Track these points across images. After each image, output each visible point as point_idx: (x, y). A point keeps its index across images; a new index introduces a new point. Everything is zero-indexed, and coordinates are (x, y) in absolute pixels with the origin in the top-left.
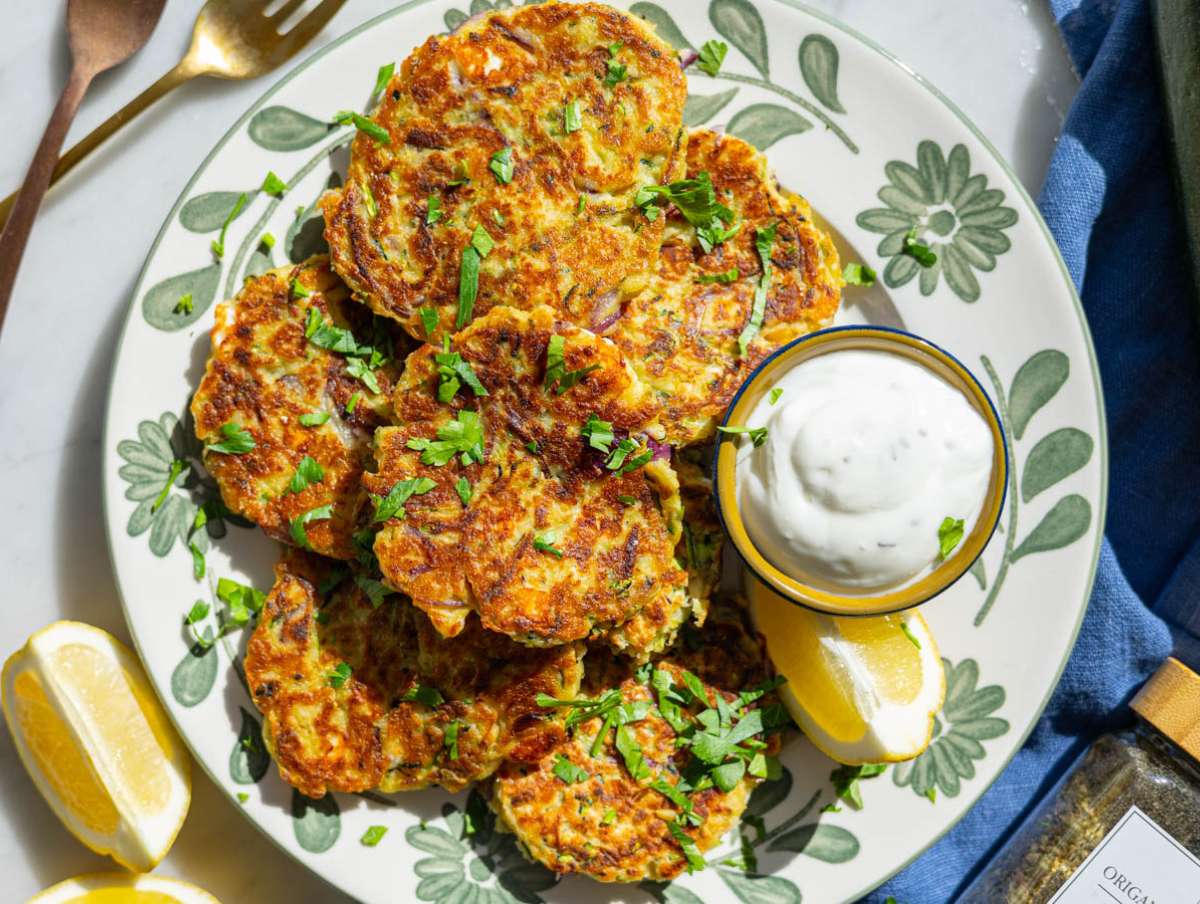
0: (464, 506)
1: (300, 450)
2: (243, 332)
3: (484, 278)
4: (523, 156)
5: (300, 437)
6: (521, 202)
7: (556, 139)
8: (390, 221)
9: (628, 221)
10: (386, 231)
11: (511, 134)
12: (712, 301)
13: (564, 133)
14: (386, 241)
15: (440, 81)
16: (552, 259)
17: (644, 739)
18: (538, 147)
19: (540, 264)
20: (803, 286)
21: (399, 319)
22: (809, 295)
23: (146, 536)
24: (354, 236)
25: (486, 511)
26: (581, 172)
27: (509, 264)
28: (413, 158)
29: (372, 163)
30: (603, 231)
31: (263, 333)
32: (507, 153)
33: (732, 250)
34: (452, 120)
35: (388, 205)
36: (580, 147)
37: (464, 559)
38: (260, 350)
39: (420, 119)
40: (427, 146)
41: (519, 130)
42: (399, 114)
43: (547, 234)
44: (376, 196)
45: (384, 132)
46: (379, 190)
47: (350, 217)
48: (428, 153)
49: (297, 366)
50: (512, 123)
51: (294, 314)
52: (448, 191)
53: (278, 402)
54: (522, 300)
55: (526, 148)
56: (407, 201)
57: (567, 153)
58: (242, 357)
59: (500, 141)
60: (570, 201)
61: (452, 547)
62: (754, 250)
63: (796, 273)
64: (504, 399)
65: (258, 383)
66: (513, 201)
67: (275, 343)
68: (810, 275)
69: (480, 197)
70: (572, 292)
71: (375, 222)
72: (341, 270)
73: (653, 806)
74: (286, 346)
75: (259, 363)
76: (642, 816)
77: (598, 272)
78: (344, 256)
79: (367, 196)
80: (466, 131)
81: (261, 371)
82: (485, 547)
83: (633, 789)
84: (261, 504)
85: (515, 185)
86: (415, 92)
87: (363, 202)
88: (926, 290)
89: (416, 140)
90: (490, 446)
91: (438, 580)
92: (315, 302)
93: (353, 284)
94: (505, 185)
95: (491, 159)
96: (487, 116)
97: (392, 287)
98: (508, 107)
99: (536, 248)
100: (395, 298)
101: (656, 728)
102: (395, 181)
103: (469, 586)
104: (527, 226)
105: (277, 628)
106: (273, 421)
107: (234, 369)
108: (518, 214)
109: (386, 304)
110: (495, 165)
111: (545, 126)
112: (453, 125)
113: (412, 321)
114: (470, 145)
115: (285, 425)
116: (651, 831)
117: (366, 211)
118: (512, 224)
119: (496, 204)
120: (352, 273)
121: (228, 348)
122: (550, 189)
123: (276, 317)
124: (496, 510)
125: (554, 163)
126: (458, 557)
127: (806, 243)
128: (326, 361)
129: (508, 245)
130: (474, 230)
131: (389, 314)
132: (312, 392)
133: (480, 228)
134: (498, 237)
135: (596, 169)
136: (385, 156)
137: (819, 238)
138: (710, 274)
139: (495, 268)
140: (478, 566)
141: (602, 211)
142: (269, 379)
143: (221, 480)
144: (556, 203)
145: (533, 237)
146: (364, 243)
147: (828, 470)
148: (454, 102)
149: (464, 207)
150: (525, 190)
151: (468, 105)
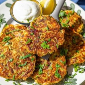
0: (51, 39)
1: (55, 68)
2: (46, 81)
3: (25, 55)
4: (9, 59)
5: (54, 69)
6: (14, 56)
7: (5, 56)
8: (24, 70)
9: (11, 44)
10: (25, 70)
11: (7, 61)
12: (16, 35)
13: (4, 56)
14: (26, 69)
15: (4, 72)
16: (19, 49)
17: (65, 22)
18: (7, 58)
19: (20, 50)
20: (10, 28)
21: (35, 64)
22: (11, 27)
23: (76, 82)
24: (27, 73)
25: (50, 37)
26: (8, 51)
27: (22, 53)
28: (15, 71)
29: (18, 76)
30: (13, 46)
31: (44, 79)
32: (9, 60)
33: (9, 36)
34: (8, 69)
35: (22, 71)
36: (5, 53)
37: (56, 34)
38: (47, 78)
39: (10, 73)
40: (13, 70)
41: (6, 61)
42: (10, 75)
43: (17, 51)
44: (22, 73)
45: (13, 76)
46: (21, 73)
47: (26, 75)
48: (14, 70)
49: (46, 73)
50: (6, 62)
51: (40, 76)
52: (17, 65)
53: (51, 73)
54: (25, 50)
55: (8, 59)
56: (20, 69)
57: (6, 54)
58: (49, 80)
59: (8, 62)
60: (12, 51)
61: (56, 37)
62: (8, 34)
63: (9, 30)
64: (37, 44)
65: (50, 76)
66: (15, 57)
67: (45, 77)
68: (9, 28)
69: (16, 61)
70: (22, 45)
71: (25, 72)
72: (32, 72)
73: (71, 17)
74: (45, 75)
75: (48, 77)
76: (73, 18)
77: (18, 43)
78: (30, 73)
79: (22, 74)
80: (9, 67)
81: (49, 77)
82: (53, 34)
83: (70, 20)
84: (64, 69)
85: (13, 58)
86: (7, 74)
87: (23, 74)
88: (5, 19)
89: (13, 72)
90: (43, 42)
91: (60, 35)
92: (38, 75)
93: (33, 71)
94: (13, 59)
95: (11, 62)
96: (6, 65)
97: (31, 66)
98: (4, 63)
99: (19, 51)
100: (32, 65)
101: (63, 21)
102: (19, 72)
103: (58, 32)
104: (17, 54)
105: (77, 61)
106: (54, 73)
107: (50, 80)
108: (16, 55)
109: (34, 66)
110: (11, 61)
111: (4, 58)
112: (9, 68)
113: (34, 62)
114: (10, 65)
115: (54, 71)
116: (73, 16)
117: (24, 73)
118: (17, 56)
119: (16, 58)
120: (32, 71)
121: (48, 82)
122: (11, 54)
123: (42, 78)
124: (49, 36)
125: (8, 55)
126: (56, 35)
127: (5, 30)
128: (44, 71)
129: (20, 55)
130: (20, 59)
131: (34, 65)
132: (48, 70)
133: (19, 59)
134: (20, 56)
135: (7, 50)
136: (16, 75)
137: (4, 29)
138: (13, 37)
139: (23, 55)
140: (55, 33)
141: (11, 47)
142: (49, 76)
143: (64, 75)
144: (13, 52)
145: (18, 52)
146: (28, 72)
147: (28, 11)
148: (6, 70)
149: (18, 62)
150: (13, 56)
151: (6, 68)
